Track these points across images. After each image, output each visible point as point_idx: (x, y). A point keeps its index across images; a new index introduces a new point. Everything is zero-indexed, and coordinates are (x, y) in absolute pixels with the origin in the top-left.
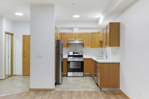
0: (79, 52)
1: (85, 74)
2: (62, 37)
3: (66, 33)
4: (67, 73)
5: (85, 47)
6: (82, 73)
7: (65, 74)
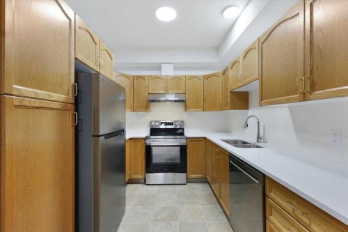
0: (176, 121)
1: (192, 176)
2: (135, 86)
3: (145, 76)
4: (145, 176)
5: (189, 109)
6: (183, 175)
7: (140, 176)
